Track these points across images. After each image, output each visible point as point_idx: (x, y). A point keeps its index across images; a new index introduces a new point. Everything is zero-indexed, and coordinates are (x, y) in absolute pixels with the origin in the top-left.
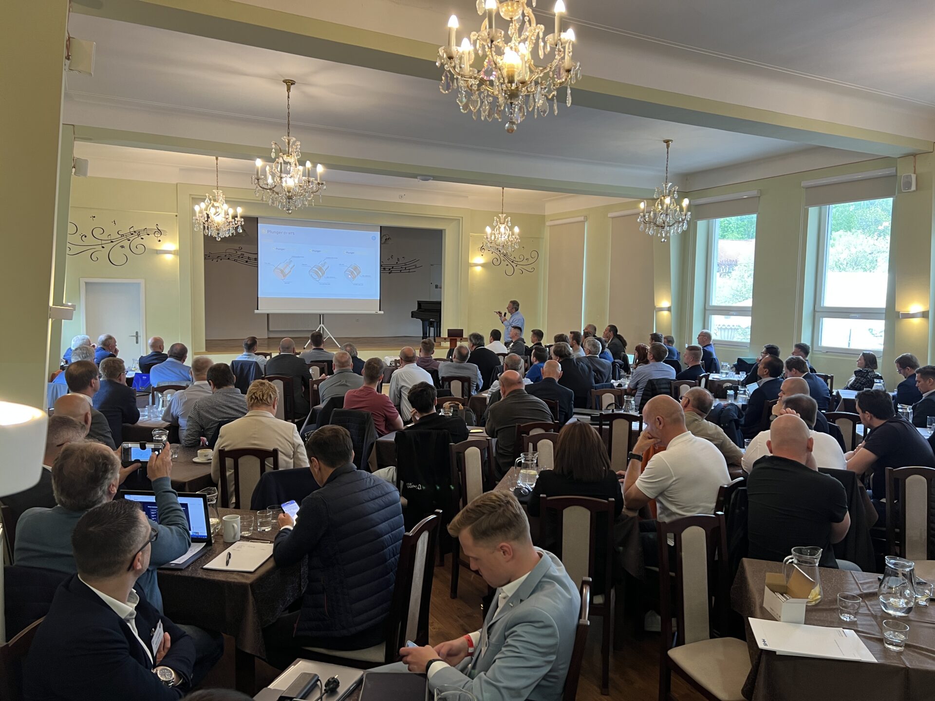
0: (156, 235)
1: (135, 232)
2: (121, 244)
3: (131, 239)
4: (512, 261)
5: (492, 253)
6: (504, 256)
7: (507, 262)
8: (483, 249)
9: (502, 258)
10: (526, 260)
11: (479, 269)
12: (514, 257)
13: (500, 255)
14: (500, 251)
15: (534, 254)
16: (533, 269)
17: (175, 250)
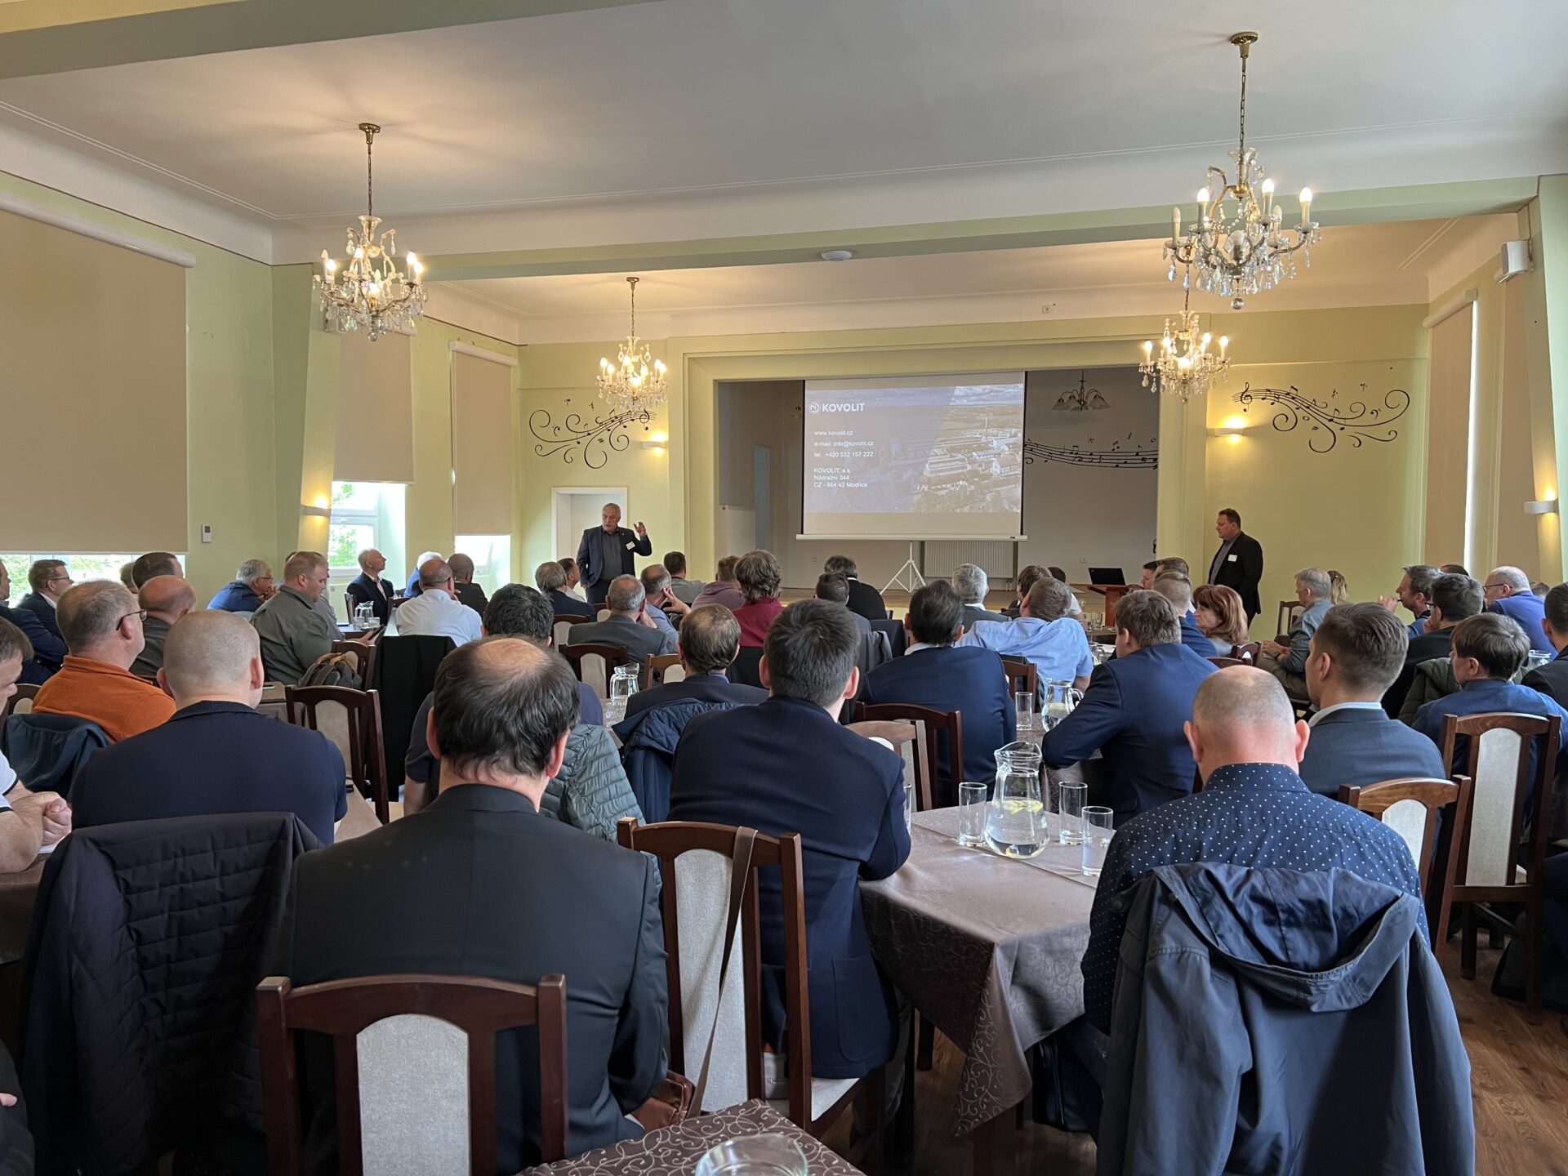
0: (642, 420)
1: (616, 418)
2: (599, 437)
3: (611, 429)
4: (1330, 418)
5: (1272, 404)
6: (1308, 408)
7: (1313, 422)
8: (1246, 396)
9: (1300, 413)
10: (1372, 413)
11: (1235, 440)
12: (1336, 410)
13: (1294, 407)
14: (1293, 398)
15: (1398, 399)
16: (1393, 434)
17: (666, 442)
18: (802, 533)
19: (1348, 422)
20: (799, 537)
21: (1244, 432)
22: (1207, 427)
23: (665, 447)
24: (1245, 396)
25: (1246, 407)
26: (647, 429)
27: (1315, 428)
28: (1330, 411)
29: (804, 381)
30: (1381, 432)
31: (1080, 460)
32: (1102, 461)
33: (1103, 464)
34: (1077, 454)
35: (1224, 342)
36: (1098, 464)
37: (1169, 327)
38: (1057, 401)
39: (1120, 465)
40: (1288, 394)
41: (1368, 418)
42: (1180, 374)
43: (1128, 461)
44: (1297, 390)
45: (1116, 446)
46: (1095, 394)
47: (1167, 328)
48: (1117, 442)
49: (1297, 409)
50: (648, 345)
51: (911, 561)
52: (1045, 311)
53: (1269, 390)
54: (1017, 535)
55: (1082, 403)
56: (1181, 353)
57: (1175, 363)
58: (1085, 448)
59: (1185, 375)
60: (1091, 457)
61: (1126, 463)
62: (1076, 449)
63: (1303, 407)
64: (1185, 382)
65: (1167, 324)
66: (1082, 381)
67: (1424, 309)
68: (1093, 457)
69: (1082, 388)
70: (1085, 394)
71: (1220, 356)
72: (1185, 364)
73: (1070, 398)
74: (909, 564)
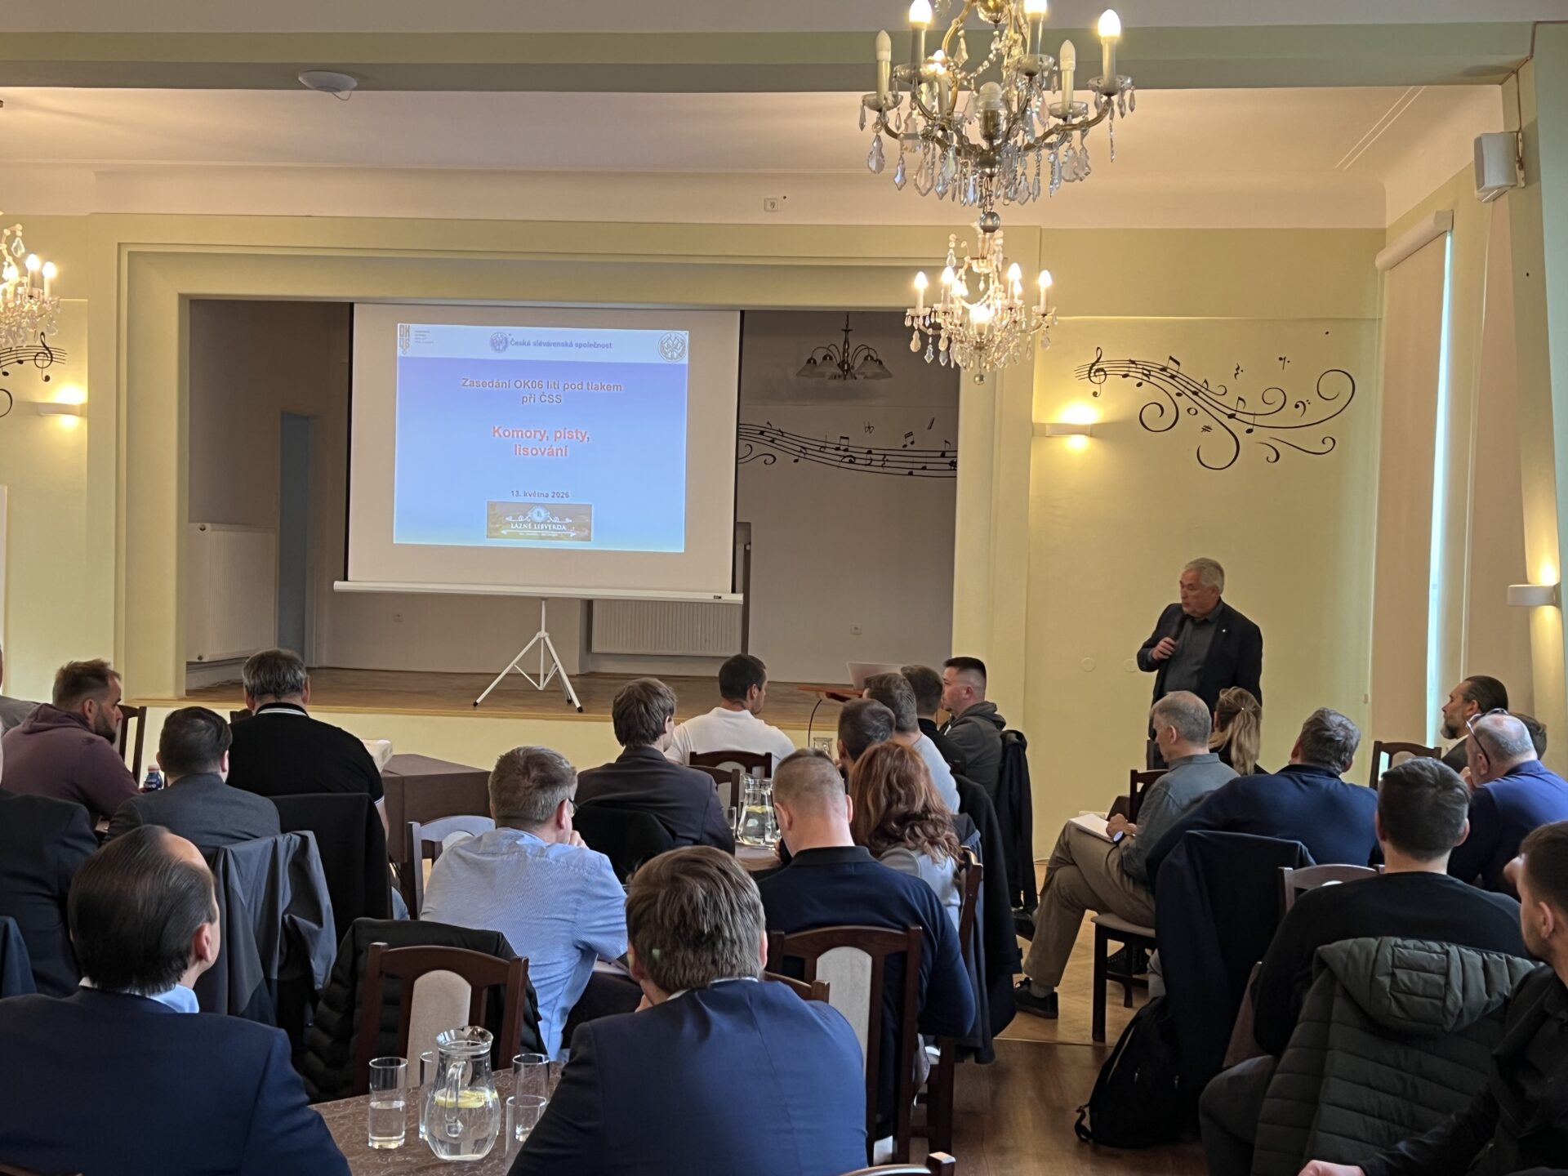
0: (39, 363)
4: (1230, 412)
5: (1139, 385)
6: (1195, 393)
7: (1203, 419)
8: (1098, 370)
9: (1183, 403)
10: (1297, 406)
11: (1078, 446)
12: (1240, 399)
13: (1173, 391)
14: (1173, 377)
15: (1335, 384)
16: (1329, 442)
17: (82, 406)
18: (346, 579)
19: (1258, 420)
20: (339, 585)
21: (1093, 432)
22: (1034, 419)
23: (81, 415)
24: (1095, 369)
25: (1096, 388)
26: (47, 379)
27: (1207, 429)
28: (1230, 401)
29: (352, 305)
30: (1310, 439)
31: (851, 462)
32: (887, 464)
33: (886, 470)
34: (846, 450)
35: (1045, 280)
36: (881, 469)
37: (954, 249)
38: (805, 362)
39: (915, 472)
40: (1164, 369)
41: (1290, 416)
42: (973, 332)
43: (928, 466)
44: (1178, 363)
45: (910, 439)
46: (865, 353)
47: (951, 251)
48: (911, 434)
49: (1179, 395)
50: (19, 227)
51: (543, 633)
52: (769, 207)
53: (1133, 362)
54: (726, 592)
55: (846, 369)
56: (974, 296)
57: (965, 311)
58: (859, 441)
59: (981, 334)
60: (869, 456)
61: (924, 468)
62: (844, 442)
63: (1187, 391)
64: (980, 347)
65: (952, 245)
66: (847, 331)
67: (1378, 238)
68: (873, 457)
69: (846, 341)
70: (851, 351)
71: (1038, 304)
72: (980, 315)
73: (825, 358)
74: (539, 639)
